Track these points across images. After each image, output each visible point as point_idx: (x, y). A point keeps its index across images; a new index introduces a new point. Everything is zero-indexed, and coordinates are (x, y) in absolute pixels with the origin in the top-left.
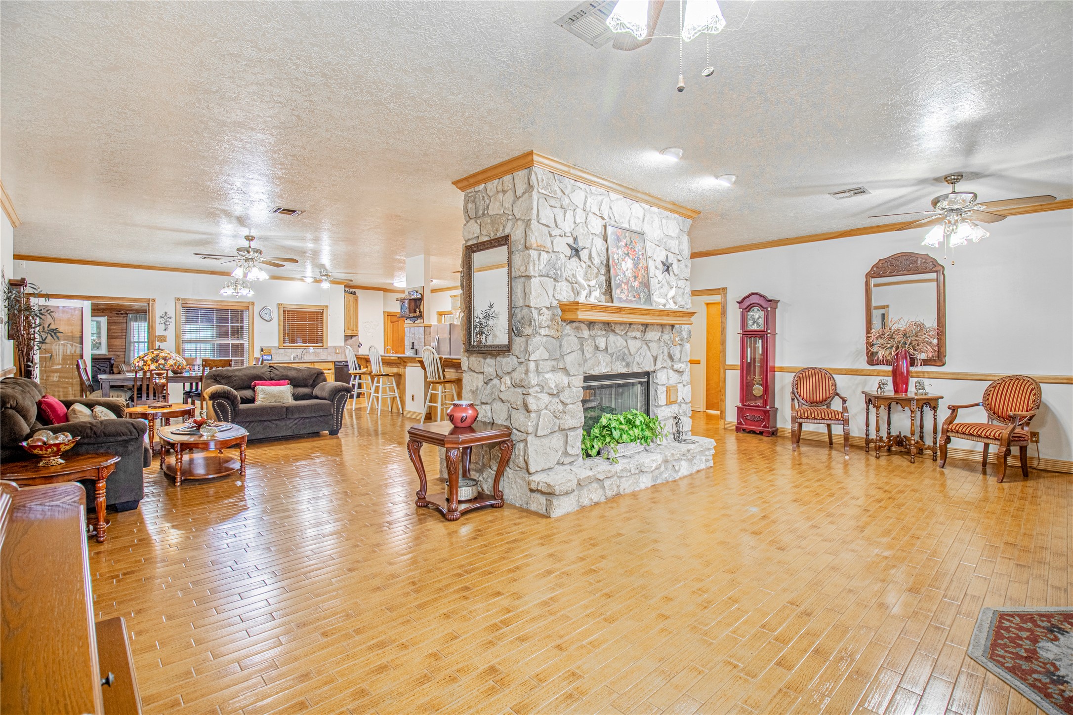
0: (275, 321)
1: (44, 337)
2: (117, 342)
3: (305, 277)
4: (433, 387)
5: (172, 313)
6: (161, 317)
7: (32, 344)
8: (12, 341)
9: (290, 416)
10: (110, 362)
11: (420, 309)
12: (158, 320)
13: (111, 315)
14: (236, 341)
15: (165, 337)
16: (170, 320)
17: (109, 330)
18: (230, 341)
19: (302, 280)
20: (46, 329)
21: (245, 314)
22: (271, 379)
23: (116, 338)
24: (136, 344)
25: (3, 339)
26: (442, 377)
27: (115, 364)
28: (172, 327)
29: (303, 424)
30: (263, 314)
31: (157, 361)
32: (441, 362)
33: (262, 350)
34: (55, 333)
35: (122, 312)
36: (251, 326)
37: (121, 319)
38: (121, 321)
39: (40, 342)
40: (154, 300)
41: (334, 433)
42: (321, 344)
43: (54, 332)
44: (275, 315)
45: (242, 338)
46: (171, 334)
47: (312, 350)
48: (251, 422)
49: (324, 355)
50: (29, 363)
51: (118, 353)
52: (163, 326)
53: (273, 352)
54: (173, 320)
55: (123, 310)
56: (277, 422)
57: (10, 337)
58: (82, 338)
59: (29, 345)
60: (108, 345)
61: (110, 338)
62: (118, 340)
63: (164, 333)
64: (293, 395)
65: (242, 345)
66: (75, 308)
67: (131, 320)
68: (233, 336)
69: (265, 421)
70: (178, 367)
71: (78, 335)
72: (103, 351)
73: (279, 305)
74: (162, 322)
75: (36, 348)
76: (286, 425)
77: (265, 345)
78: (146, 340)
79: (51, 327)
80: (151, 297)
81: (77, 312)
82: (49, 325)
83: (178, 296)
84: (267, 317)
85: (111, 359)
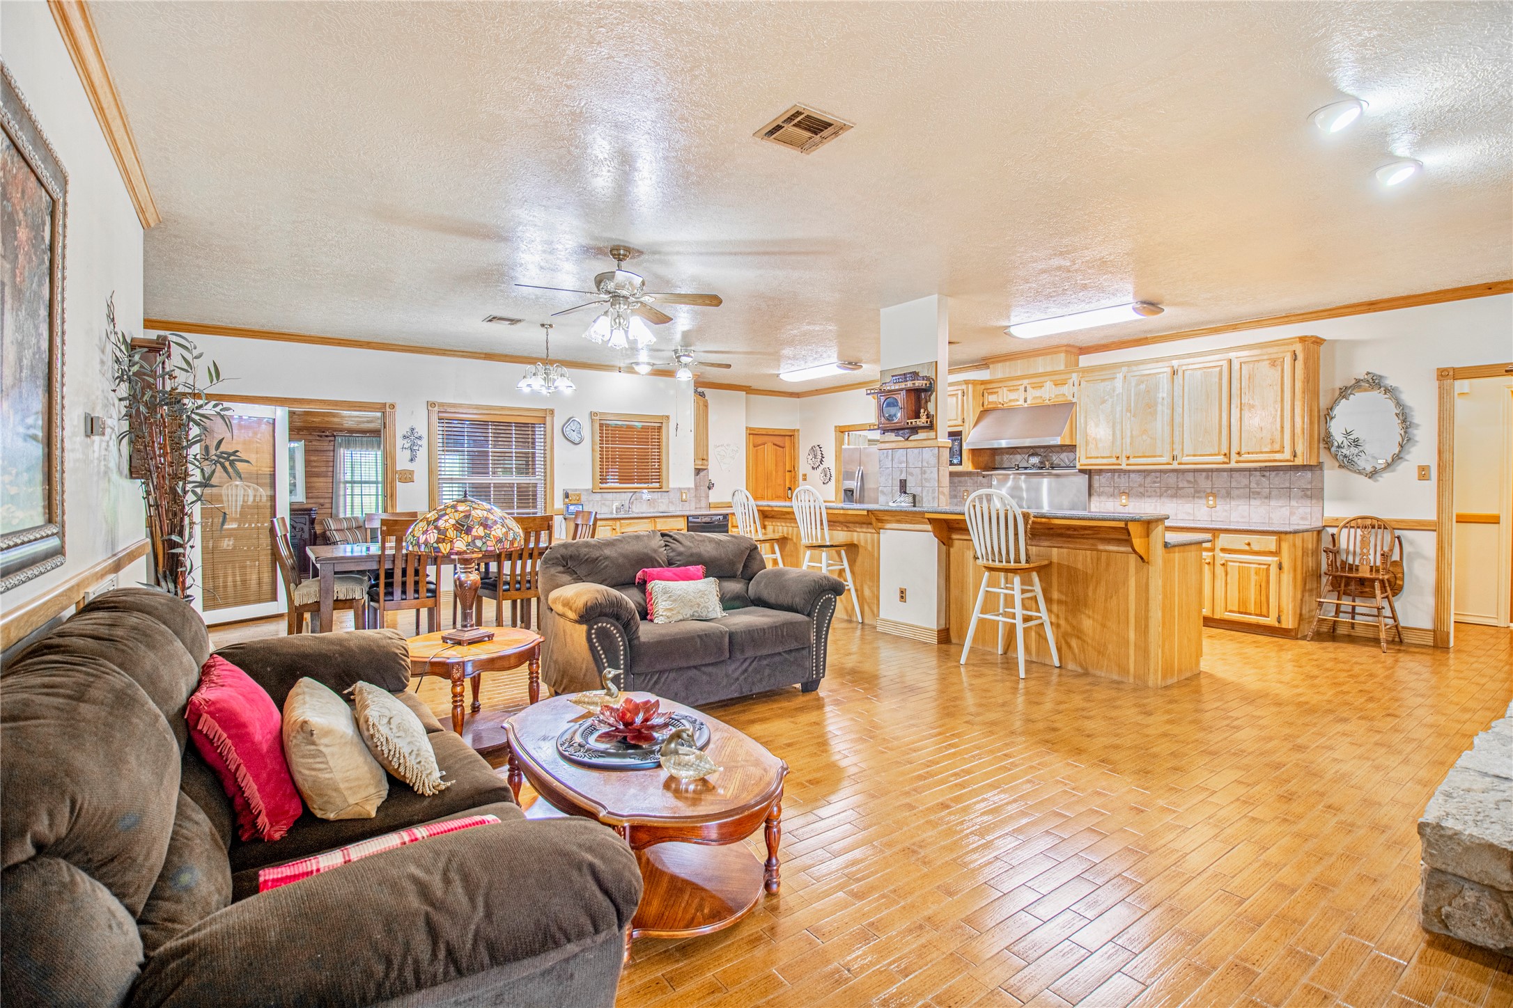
0: (587, 443)
1: (208, 470)
2: (320, 482)
3: (637, 364)
4: (990, 578)
5: (422, 430)
6: (405, 437)
7: (179, 491)
8: (139, 482)
9: (738, 655)
10: (310, 515)
11: (926, 409)
12: (400, 442)
13: (310, 438)
14: (523, 480)
15: (412, 472)
16: (419, 443)
17: (308, 463)
18: (515, 479)
19: (630, 370)
20: (213, 451)
21: (539, 432)
22: (670, 563)
23: (318, 475)
24: (349, 485)
25: (115, 476)
26: (1023, 557)
27: (318, 518)
28: (422, 454)
29: (756, 671)
30: (568, 431)
31: (468, 531)
32: (1026, 523)
33: (567, 496)
34: (232, 463)
35: (327, 434)
36: (548, 452)
37: (326, 445)
38: (325, 448)
39: (201, 485)
40: (393, 406)
41: (810, 686)
42: (657, 485)
43: (228, 460)
44: (586, 432)
45: (534, 473)
46: (420, 468)
47: (646, 495)
48: (661, 672)
49: (663, 504)
50: (175, 538)
51: (322, 501)
52: (408, 453)
53: (583, 498)
54: (424, 442)
55: (328, 429)
56: (710, 669)
57: (133, 473)
58: (273, 476)
59: (173, 490)
60: (307, 488)
61: (309, 475)
62: (321, 479)
63: (410, 466)
64: (722, 600)
65: (535, 485)
66: (260, 420)
67: (340, 446)
68: (520, 472)
69: (689, 668)
70: (512, 543)
71: (268, 470)
72: (300, 497)
73: (592, 414)
74: (407, 445)
75: (190, 497)
76: (727, 675)
77: (571, 486)
78: (380, 479)
79: (222, 448)
80: (389, 401)
81: (264, 426)
82: (220, 442)
83: (432, 399)
84: (574, 436)
85: (311, 510)
